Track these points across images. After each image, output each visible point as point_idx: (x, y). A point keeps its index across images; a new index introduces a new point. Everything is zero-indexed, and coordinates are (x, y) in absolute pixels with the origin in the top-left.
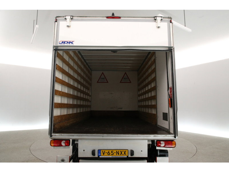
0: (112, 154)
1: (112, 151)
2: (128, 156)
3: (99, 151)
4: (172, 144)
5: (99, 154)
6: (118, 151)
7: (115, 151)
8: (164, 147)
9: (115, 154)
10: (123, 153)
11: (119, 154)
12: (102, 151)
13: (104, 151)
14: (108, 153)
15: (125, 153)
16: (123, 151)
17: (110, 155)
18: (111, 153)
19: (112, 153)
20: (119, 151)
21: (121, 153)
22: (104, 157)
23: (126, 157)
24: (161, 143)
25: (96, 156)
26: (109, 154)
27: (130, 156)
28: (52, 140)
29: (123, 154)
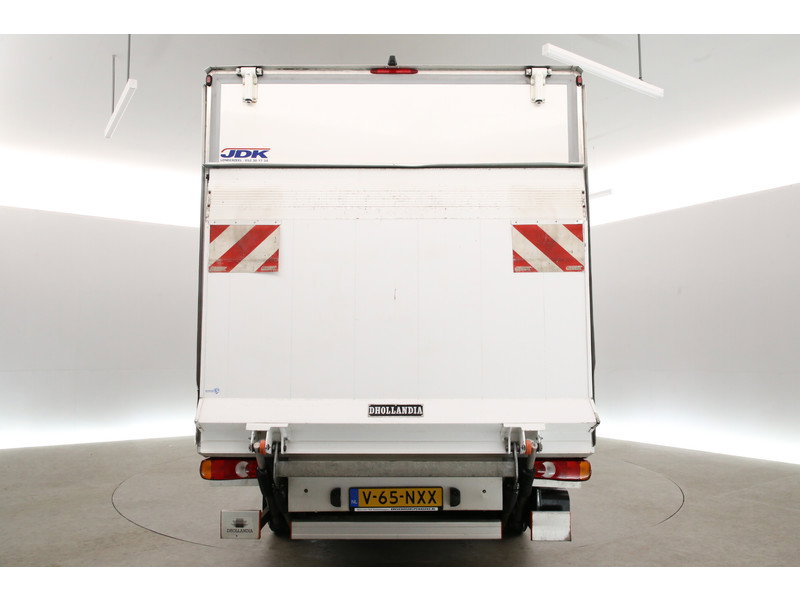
0: (394, 500)
1: (392, 492)
2: (441, 508)
3: (353, 491)
4: (577, 471)
5: (354, 502)
6: (410, 491)
7: (402, 492)
8: (554, 478)
9: (402, 502)
10: (427, 497)
11: (413, 501)
12: (360, 491)
13: (367, 492)
14: (381, 497)
15: (432, 498)
16: (427, 490)
17: (388, 504)
18: (389, 499)
19: (392, 497)
20: (416, 491)
21: (421, 499)
22: (367, 510)
23: (436, 509)
24: (543, 468)
25: (345, 508)
26: (383, 500)
27: (447, 507)
28: (204, 458)
29: (427, 501)
